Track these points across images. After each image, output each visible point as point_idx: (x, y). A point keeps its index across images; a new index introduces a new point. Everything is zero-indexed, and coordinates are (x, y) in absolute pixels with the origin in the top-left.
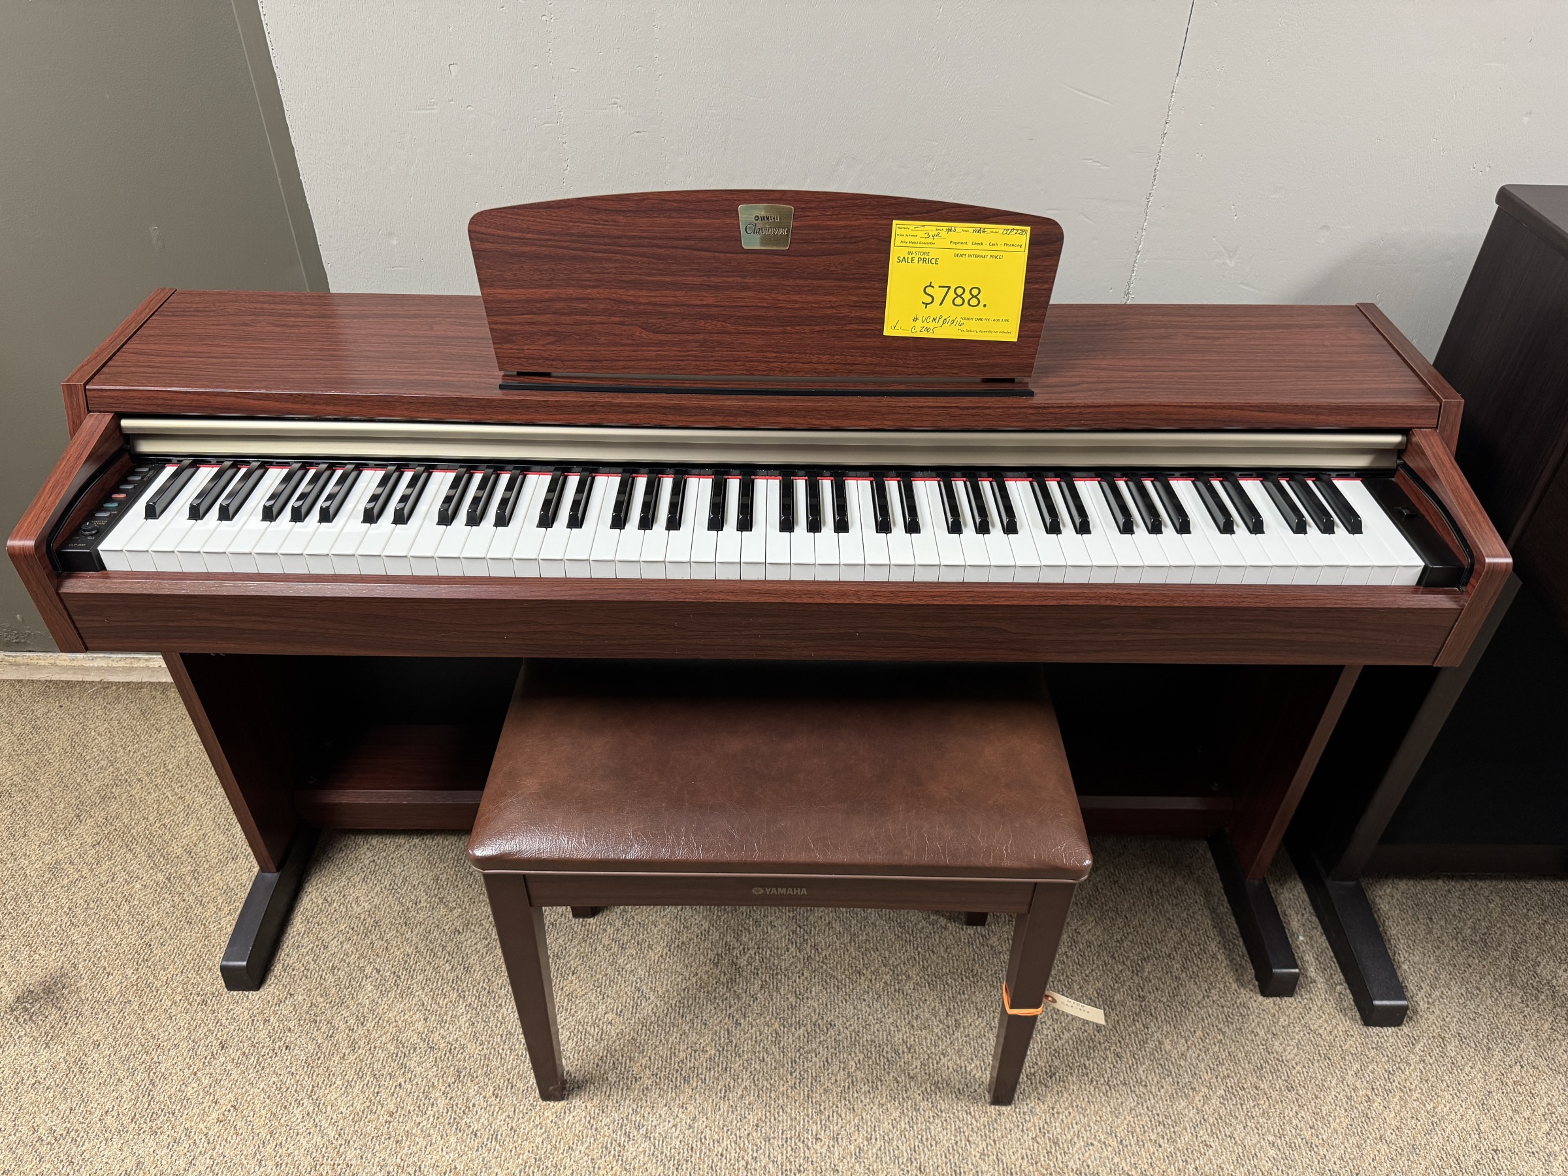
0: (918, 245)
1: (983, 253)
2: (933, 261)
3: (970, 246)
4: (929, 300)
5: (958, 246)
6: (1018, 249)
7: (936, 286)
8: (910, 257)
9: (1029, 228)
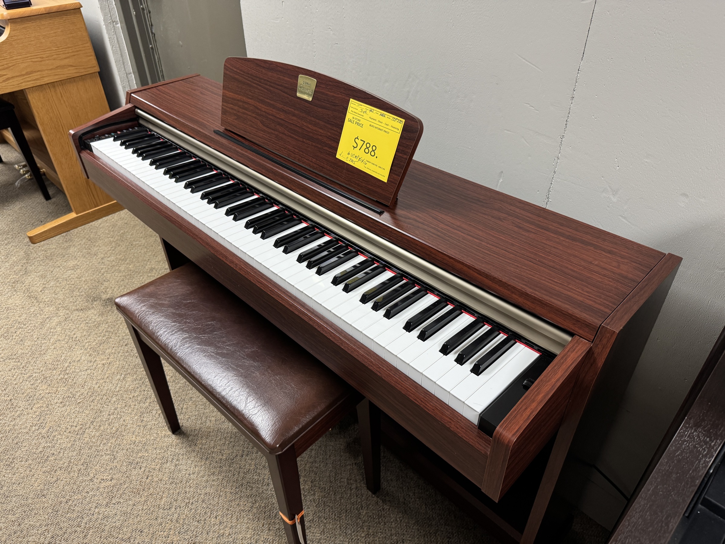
0: (357, 115)
1: (381, 128)
2: (361, 125)
3: (377, 122)
4: (355, 146)
5: (372, 121)
6: (396, 130)
7: (360, 140)
8: (353, 120)
9: (404, 120)
